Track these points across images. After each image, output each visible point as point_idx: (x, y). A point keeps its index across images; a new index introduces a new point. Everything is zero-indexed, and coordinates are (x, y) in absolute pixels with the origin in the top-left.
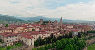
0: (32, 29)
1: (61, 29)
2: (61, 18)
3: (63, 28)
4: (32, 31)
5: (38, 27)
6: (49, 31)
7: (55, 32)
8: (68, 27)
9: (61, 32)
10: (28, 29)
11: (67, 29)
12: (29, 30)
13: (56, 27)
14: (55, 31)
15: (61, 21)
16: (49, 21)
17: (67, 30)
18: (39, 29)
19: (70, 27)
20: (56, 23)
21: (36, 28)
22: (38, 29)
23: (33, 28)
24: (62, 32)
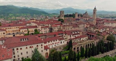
0: (33, 29)
1: (92, 29)
2: (95, 8)
3: (95, 28)
4: (34, 33)
5: (47, 25)
6: (64, 35)
7: (77, 36)
8: (106, 25)
9: (90, 35)
10: (27, 30)
11: (103, 28)
12: (28, 32)
13: (82, 25)
14: (79, 34)
15: (94, 13)
16: (76, 13)
17: (104, 30)
18: (48, 30)
19: (110, 25)
20: (85, 17)
21: (41, 28)
22: (45, 30)
23: (36, 27)
24: (93, 36)
